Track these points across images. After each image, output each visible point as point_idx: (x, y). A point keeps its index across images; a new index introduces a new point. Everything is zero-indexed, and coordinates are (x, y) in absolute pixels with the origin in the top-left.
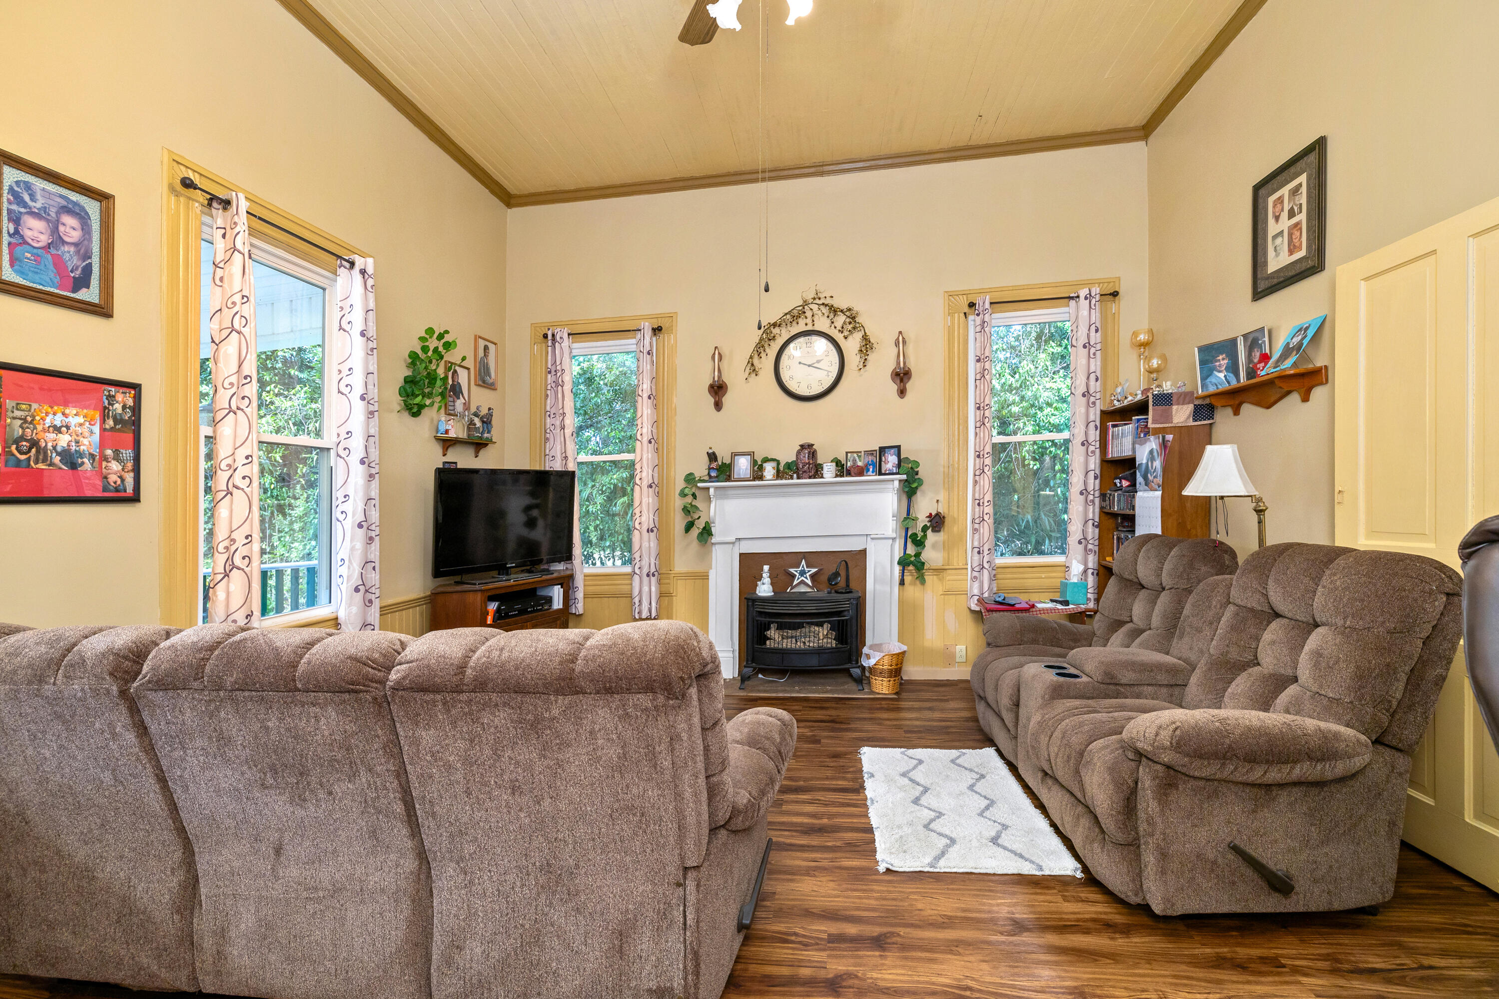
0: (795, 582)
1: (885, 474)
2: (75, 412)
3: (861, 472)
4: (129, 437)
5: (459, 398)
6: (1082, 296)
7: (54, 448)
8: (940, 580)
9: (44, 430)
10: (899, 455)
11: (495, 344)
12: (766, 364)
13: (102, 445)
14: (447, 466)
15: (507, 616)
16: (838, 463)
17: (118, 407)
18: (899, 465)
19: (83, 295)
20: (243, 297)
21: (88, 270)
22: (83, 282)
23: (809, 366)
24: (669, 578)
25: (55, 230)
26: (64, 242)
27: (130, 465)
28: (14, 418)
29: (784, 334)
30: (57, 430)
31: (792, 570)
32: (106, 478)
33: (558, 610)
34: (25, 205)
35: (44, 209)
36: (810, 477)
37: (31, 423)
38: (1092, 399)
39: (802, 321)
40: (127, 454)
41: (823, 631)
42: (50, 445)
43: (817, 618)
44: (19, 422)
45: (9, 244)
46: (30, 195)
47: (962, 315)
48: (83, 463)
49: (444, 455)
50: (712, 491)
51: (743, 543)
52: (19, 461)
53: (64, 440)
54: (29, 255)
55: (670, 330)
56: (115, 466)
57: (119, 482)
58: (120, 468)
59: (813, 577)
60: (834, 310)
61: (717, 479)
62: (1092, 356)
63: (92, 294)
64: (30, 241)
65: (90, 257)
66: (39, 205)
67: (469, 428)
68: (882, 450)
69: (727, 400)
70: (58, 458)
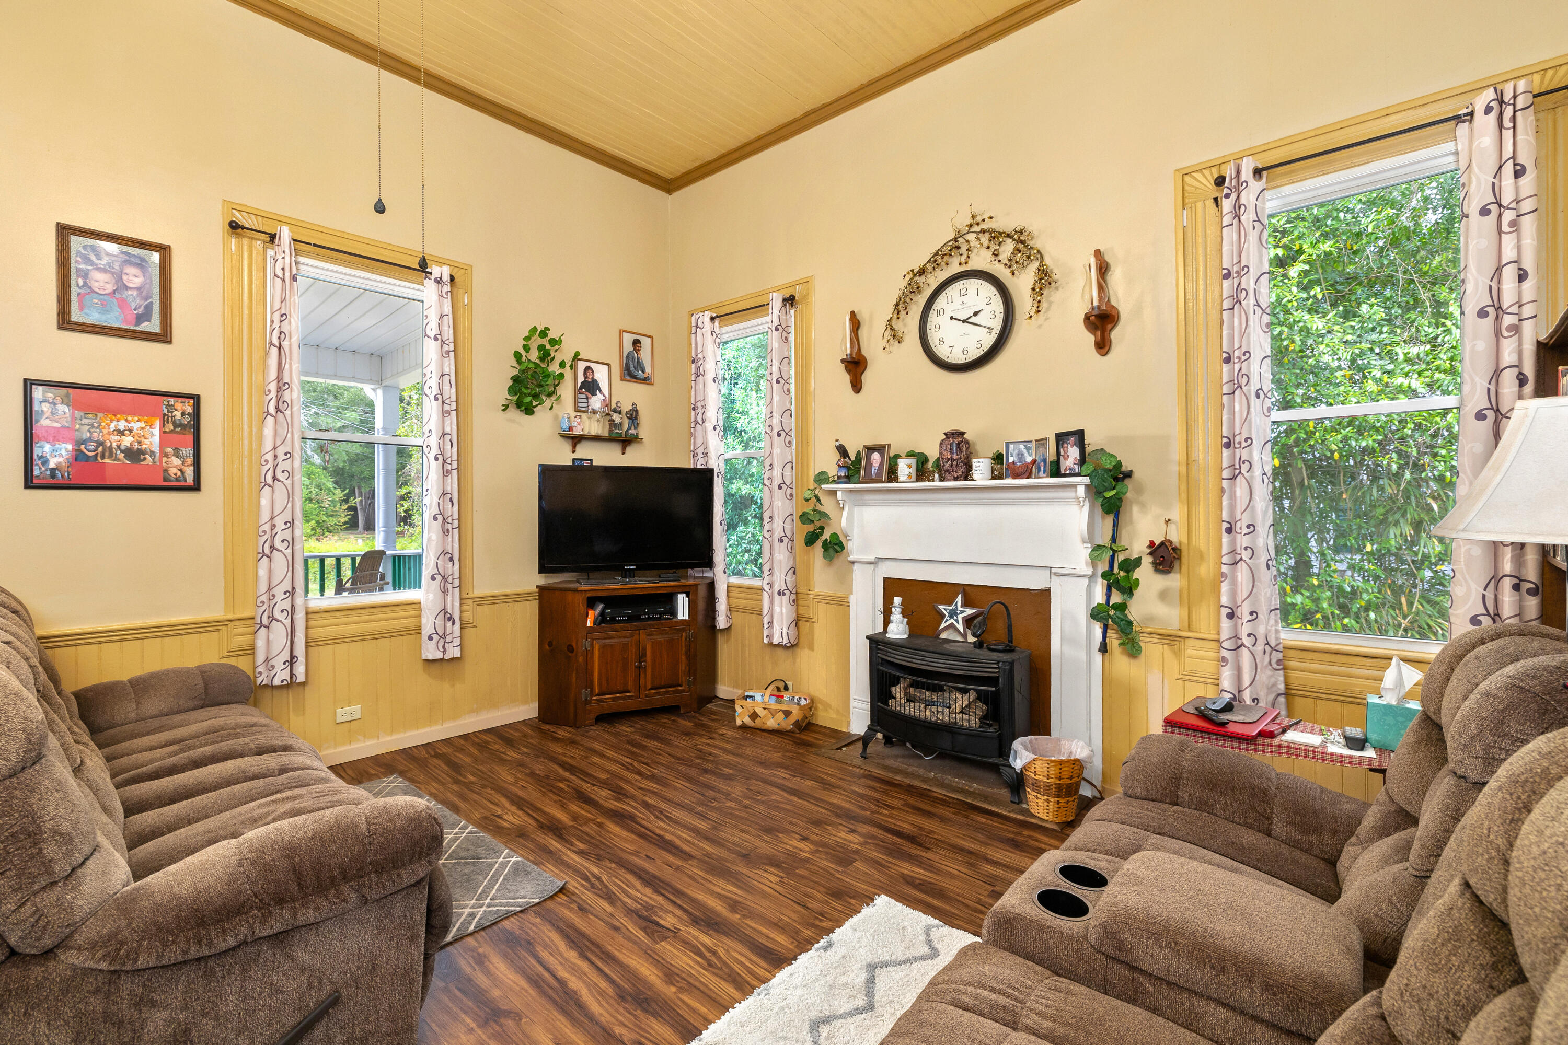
0: (943, 625)
1: (1065, 475)
2: (136, 419)
3: (1026, 471)
4: (189, 438)
5: (595, 395)
6: (1479, 107)
7: (119, 447)
8: (1175, 653)
9: (109, 434)
10: (1081, 445)
11: (650, 337)
12: (910, 324)
13: (162, 444)
14: (576, 463)
15: (613, 620)
16: (998, 458)
17: (178, 414)
18: (1082, 461)
19: (145, 326)
20: (282, 316)
21: (149, 308)
22: (145, 316)
23: (964, 321)
24: (807, 600)
25: (119, 279)
26: (127, 288)
27: (190, 460)
28: (83, 425)
29: (933, 280)
30: (121, 433)
31: (942, 608)
32: (166, 470)
33: (683, 621)
34: (92, 264)
35: (109, 265)
36: (956, 479)
37: (97, 428)
38: (1508, 320)
39: (955, 261)
40: (188, 451)
41: (961, 701)
42: (114, 445)
43: (962, 681)
44: (87, 428)
45: (79, 294)
46: (96, 255)
47: (1210, 204)
48: (145, 459)
49: (574, 452)
50: (839, 494)
51: (888, 564)
52: (88, 457)
53: (127, 441)
54: (96, 301)
55: (805, 297)
56: (176, 461)
57: (179, 474)
58: (180, 462)
59: (968, 621)
60: (996, 236)
61: (848, 479)
62: (1505, 228)
63: (153, 325)
64: (97, 290)
65: (151, 297)
66: (104, 262)
67: (610, 426)
68: (1061, 438)
69: (868, 378)
70: (123, 455)
